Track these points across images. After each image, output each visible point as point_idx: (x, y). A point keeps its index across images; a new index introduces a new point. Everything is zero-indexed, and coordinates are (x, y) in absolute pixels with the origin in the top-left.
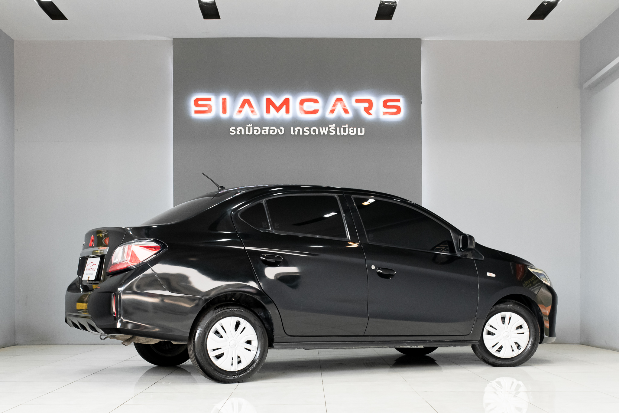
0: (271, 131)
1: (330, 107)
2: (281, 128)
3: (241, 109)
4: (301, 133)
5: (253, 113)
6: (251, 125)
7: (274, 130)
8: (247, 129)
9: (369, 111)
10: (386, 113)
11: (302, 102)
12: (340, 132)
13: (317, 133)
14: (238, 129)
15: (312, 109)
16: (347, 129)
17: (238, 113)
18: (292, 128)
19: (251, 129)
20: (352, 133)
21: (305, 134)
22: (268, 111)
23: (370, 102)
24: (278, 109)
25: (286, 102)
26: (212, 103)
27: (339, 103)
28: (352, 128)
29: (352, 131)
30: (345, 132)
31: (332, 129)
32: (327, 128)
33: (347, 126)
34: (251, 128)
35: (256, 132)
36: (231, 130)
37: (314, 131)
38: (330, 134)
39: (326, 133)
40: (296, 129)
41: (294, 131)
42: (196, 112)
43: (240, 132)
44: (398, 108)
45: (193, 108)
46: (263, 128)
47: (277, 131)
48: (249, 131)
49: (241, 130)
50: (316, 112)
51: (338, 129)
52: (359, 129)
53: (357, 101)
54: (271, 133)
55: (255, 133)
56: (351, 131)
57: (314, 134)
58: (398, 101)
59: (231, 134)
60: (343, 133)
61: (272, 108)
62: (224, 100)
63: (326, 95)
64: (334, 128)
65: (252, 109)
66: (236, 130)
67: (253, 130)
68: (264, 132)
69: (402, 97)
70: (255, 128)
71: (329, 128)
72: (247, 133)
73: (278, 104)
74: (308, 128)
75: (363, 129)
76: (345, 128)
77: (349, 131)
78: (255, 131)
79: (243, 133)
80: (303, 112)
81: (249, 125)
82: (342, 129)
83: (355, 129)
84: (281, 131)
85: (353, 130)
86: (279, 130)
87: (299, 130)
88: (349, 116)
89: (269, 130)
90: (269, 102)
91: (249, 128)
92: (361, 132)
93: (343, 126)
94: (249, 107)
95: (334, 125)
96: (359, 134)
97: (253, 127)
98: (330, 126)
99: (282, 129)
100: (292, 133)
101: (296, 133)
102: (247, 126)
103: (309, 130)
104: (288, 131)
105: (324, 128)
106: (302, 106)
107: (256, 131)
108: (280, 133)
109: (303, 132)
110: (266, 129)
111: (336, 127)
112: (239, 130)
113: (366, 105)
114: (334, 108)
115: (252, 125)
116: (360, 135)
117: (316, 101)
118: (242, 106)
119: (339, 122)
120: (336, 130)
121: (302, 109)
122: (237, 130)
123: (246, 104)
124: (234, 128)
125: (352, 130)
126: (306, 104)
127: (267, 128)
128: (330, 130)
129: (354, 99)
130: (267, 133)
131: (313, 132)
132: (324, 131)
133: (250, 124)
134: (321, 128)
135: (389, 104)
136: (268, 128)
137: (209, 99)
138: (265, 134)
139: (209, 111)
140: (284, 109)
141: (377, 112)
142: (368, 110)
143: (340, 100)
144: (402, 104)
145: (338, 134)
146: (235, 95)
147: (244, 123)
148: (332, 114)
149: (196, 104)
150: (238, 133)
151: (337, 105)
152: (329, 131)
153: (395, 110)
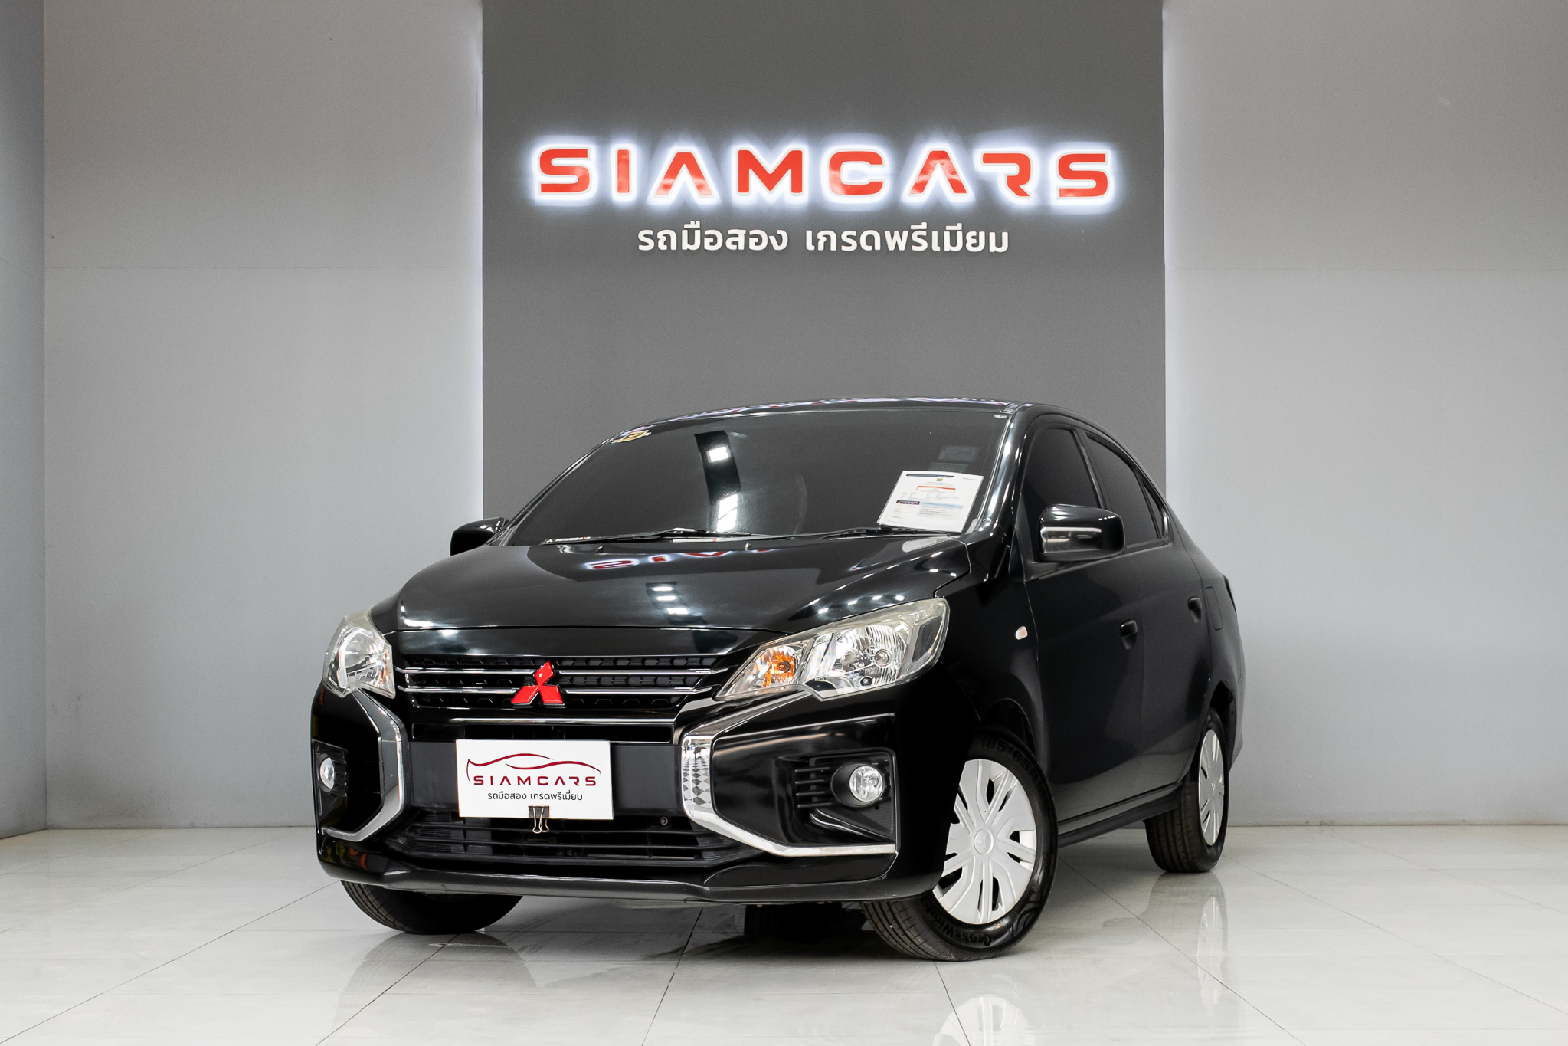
0: (752, 241)
1: (913, 176)
2: (779, 232)
3: (669, 181)
4: (833, 247)
5: (704, 192)
6: (698, 225)
7: (759, 237)
8: (685, 234)
9: (1021, 186)
10: (1065, 192)
11: (837, 162)
12: (941, 243)
13: (878, 247)
14: (661, 235)
15: (864, 181)
16: (959, 235)
17: (662, 191)
18: (809, 234)
19: (697, 233)
20: (973, 245)
21: (844, 248)
22: (744, 187)
23: (1023, 161)
24: (770, 181)
25: (794, 161)
26: (590, 163)
27: (938, 164)
28: (974, 234)
29: (975, 241)
30: (953, 243)
31: (919, 237)
32: (906, 233)
33: (959, 226)
34: (696, 231)
35: (711, 244)
36: (641, 236)
37: (870, 240)
38: (915, 248)
39: (902, 247)
40: (821, 235)
41: (815, 242)
42: (546, 188)
43: (668, 242)
44: (1100, 178)
45: (537, 177)
46: (731, 232)
47: (769, 241)
48: (691, 241)
49: (668, 237)
50: (874, 187)
51: (935, 234)
52: (992, 235)
53: (989, 159)
54: (752, 246)
55: (707, 247)
56: (970, 241)
57: (870, 248)
58: (1100, 158)
59: (641, 248)
60: (948, 247)
61: (753, 178)
62: (623, 158)
63: (902, 146)
64: (924, 233)
65: (700, 181)
66: (655, 238)
67: (703, 237)
68: (734, 243)
69: (1112, 149)
70: (707, 233)
71: (911, 232)
72: (685, 246)
73: (770, 167)
74: (854, 233)
75: (1005, 235)
76: (953, 234)
77: (965, 241)
78: (708, 241)
79: (674, 247)
80: (839, 189)
81: (692, 225)
82: (947, 235)
83: (982, 235)
84: (779, 239)
85: (977, 238)
86: (773, 239)
87: (828, 237)
88: (964, 200)
89: (747, 237)
90: (747, 161)
91: (691, 232)
92: (999, 244)
93: (948, 228)
94: (692, 175)
95: (924, 225)
96: (993, 248)
97: (702, 229)
98: (913, 227)
99: (781, 236)
100: (810, 247)
101: (821, 247)
102: (686, 226)
103: (857, 239)
104: (797, 240)
105: (896, 233)
106: (836, 173)
107: (712, 240)
108: (776, 247)
109: (840, 242)
110: (736, 236)
111: (929, 231)
112: (665, 238)
113: (1013, 169)
114: (924, 178)
115: (698, 223)
116: (996, 252)
117: (874, 159)
118: (673, 172)
119: (938, 218)
120: (928, 239)
121: (835, 181)
122: (658, 237)
123: (684, 166)
124: (650, 232)
125: (973, 237)
126: (847, 167)
127: (742, 233)
128: (915, 237)
129: (978, 153)
130: (741, 247)
131: (868, 244)
132: (897, 241)
133: (692, 223)
134: (887, 234)
135: (1075, 167)
136: (744, 232)
137: (582, 153)
138: (734, 247)
139: (582, 184)
140: (787, 180)
141: (1042, 190)
142: (1016, 184)
143: (942, 155)
144: (1109, 167)
145: (936, 248)
146: (652, 143)
147: (678, 218)
148: (919, 194)
149: (546, 166)
150: (662, 247)
151: (932, 168)
152: (910, 242)
153: (1091, 184)
